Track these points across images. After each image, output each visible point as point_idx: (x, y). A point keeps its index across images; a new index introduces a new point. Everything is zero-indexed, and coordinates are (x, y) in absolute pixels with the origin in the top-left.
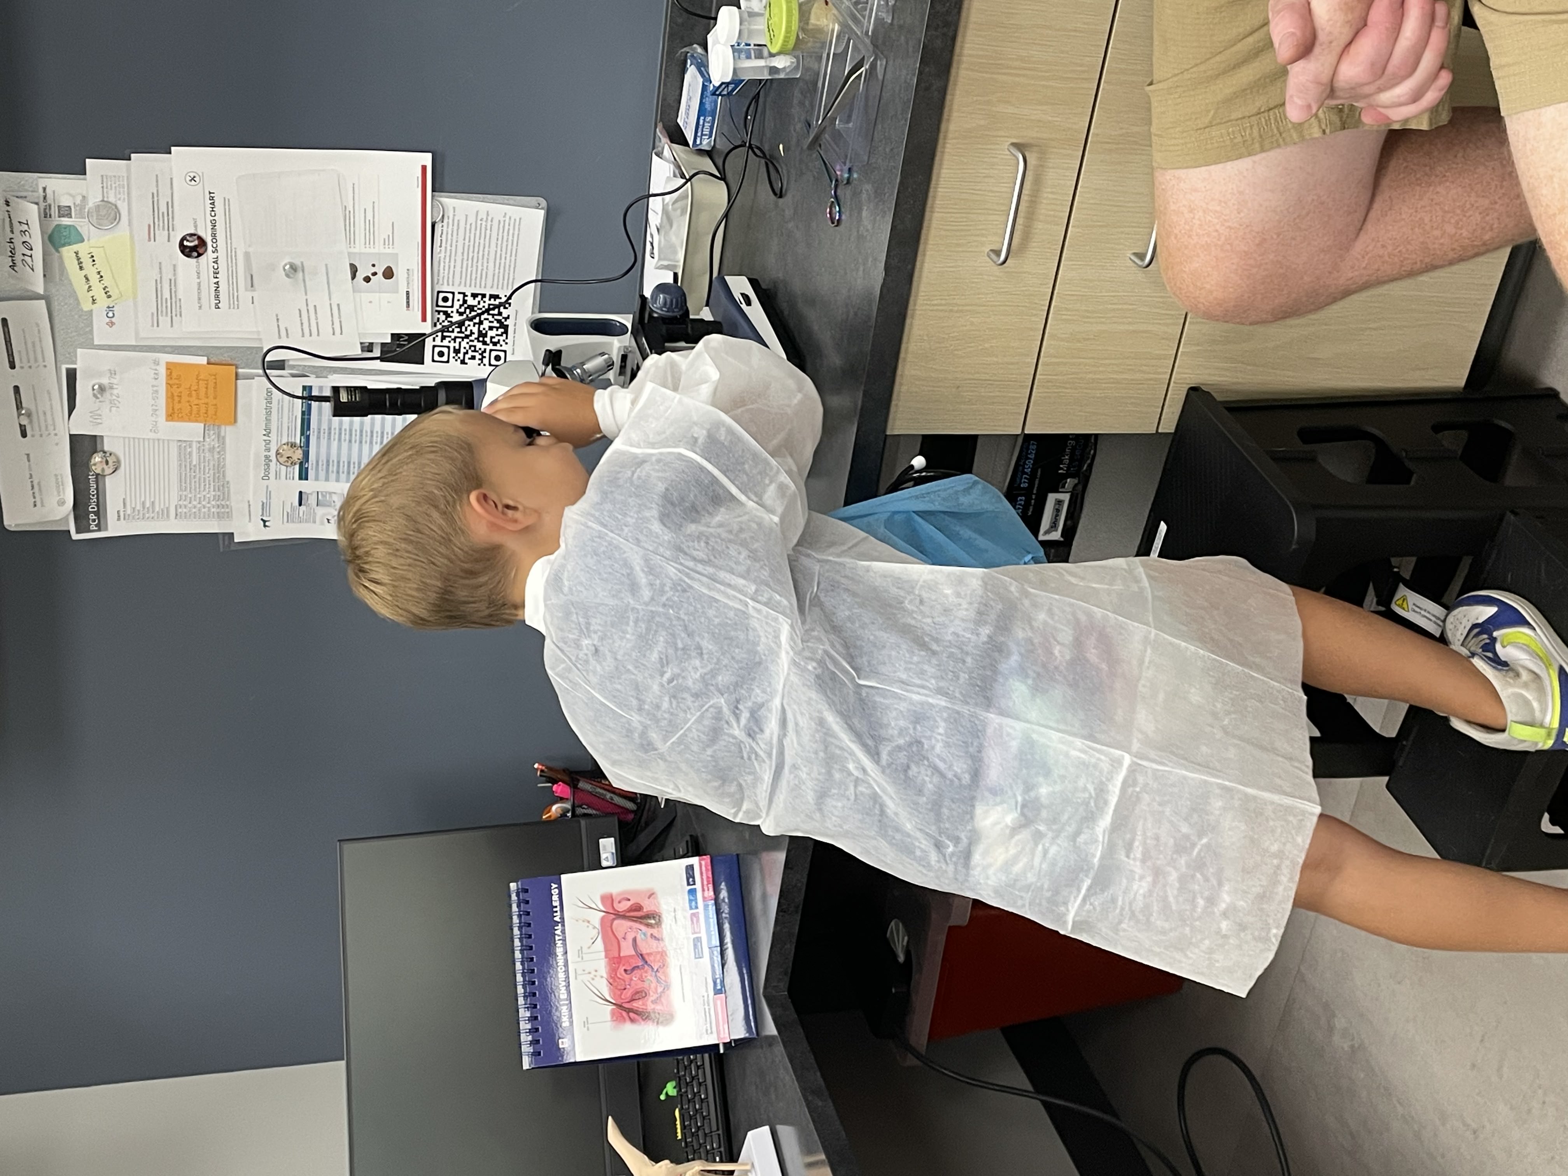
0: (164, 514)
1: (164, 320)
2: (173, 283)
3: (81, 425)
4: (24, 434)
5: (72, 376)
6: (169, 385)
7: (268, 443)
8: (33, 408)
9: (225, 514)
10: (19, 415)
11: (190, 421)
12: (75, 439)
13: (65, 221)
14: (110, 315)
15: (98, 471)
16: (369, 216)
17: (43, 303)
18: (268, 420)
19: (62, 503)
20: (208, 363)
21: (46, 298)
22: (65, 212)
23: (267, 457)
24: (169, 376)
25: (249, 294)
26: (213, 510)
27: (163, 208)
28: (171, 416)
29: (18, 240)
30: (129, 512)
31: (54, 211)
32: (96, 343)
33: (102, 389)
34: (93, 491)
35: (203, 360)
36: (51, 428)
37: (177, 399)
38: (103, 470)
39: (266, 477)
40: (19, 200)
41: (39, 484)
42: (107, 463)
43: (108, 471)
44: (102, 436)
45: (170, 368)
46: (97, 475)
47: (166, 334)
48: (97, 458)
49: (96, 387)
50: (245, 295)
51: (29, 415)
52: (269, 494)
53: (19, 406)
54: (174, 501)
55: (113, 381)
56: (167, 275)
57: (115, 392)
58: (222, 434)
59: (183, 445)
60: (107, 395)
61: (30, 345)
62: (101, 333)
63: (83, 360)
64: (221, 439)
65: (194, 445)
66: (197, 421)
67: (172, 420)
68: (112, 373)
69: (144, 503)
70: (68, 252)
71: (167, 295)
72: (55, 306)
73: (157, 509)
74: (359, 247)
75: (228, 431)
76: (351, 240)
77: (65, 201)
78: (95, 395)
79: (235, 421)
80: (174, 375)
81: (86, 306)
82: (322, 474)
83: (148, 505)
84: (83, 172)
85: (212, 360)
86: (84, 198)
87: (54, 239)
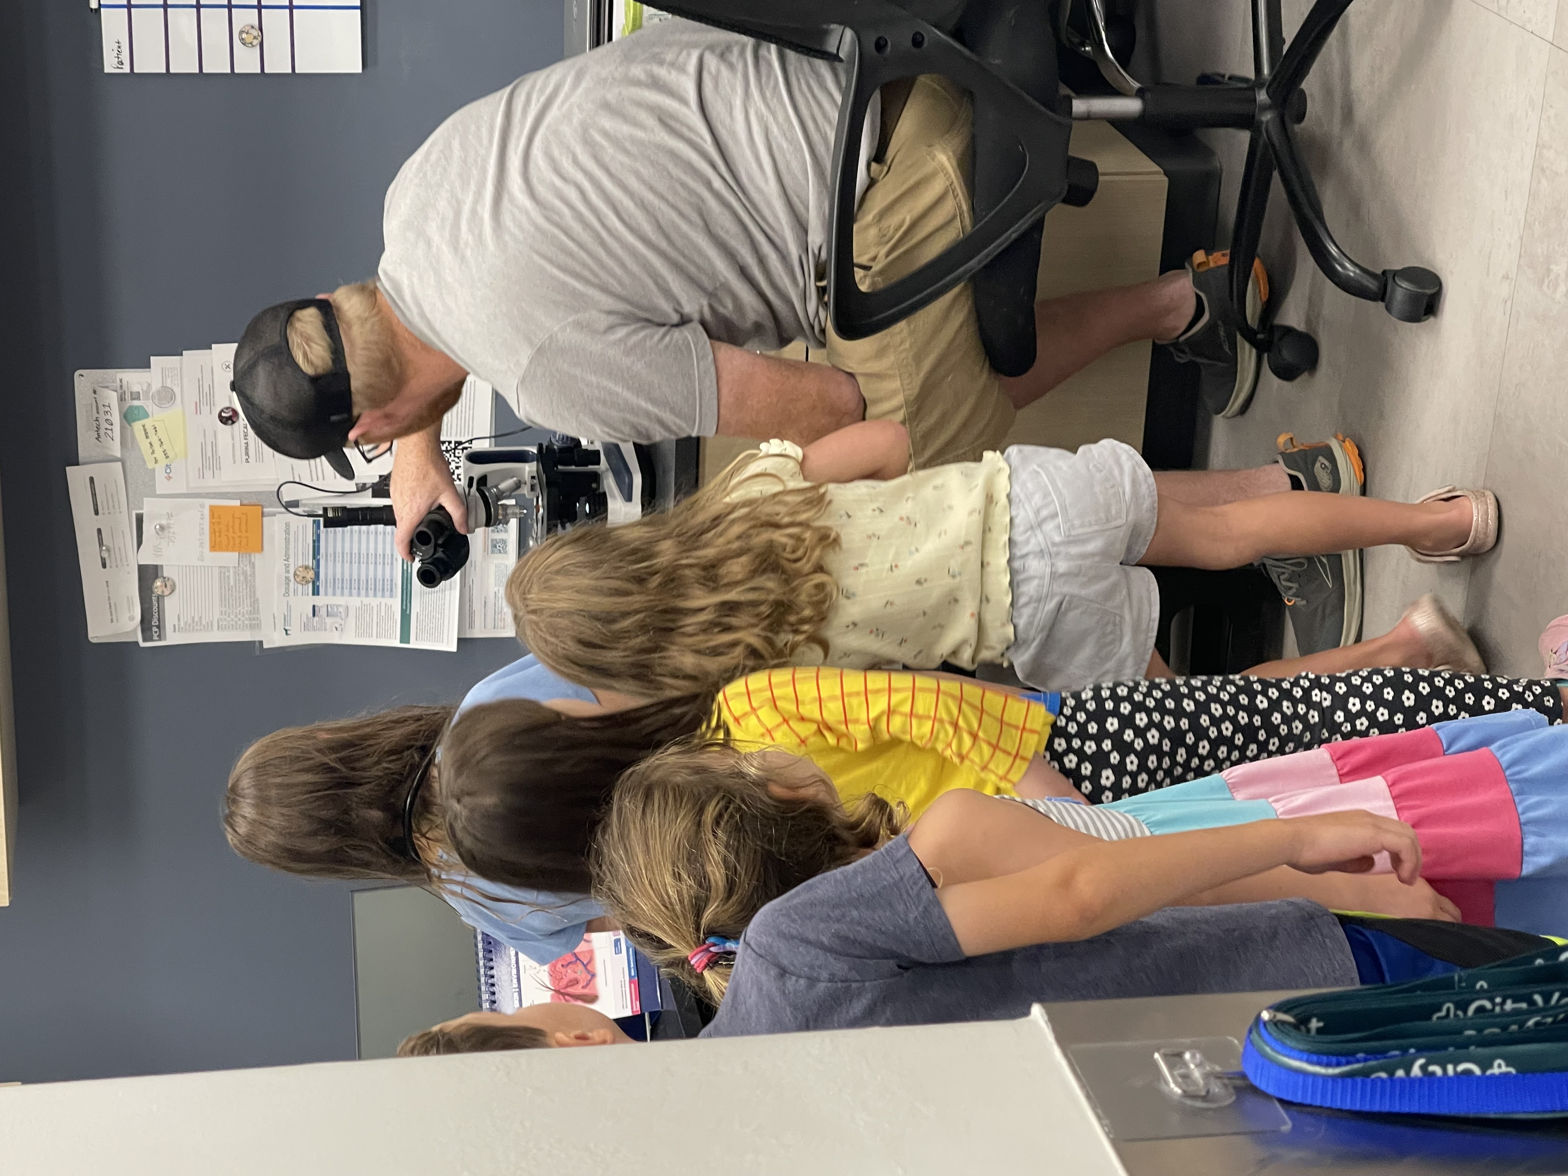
0: (209, 627)
1: (208, 473)
2: (214, 445)
3: (147, 558)
4: (104, 566)
5: (140, 519)
6: (212, 523)
7: (287, 566)
8: (111, 546)
9: (255, 625)
10: (101, 550)
11: (227, 550)
12: (142, 569)
13: (136, 403)
14: (168, 471)
15: (160, 593)
17: (120, 463)
18: (287, 549)
19: (132, 619)
20: (241, 505)
21: (122, 461)
22: (136, 396)
23: (287, 578)
24: (212, 516)
26: (246, 622)
27: (206, 389)
28: (214, 547)
29: (102, 417)
30: (182, 625)
31: (128, 396)
32: (158, 493)
33: (162, 528)
34: (155, 608)
35: (237, 503)
36: (124, 560)
37: (217, 534)
38: (163, 592)
39: (287, 593)
40: (105, 390)
41: (115, 604)
42: (166, 586)
43: (167, 592)
44: (162, 566)
45: (212, 509)
46: (159, 596)
47: (211, 483)
48: (158, 583)
49: (158, 527)
51: (108, 550)
52: (289, 608)
53: (101, 544)
54: (217, 616)
55: (169, 522)
56: (210, 438)
57: (172, 530)
58: (253, 560)
59: (223, 569)
60: (166, 532)
61: (109, 496)
62: (162, 487)
63: (149, 507)
64: (253, 566)
65: (231, 570)
66: (233, 551)
67: (215, 550)
68: (170, 516)
69: (193, 618)
70: (137, 426)
71: (209, 454)
72: (128, 464)
73: (204, 622)
75: (257, 558)
77: (136, 388)
78: (157, 533)
79: (262, 550)
80: (216, 516)
81: (150, 465)
82: (330, 590)
83: (196, 619)
84: (148, 366)
85: (244, 502)
86: (149, 385)
87: (128, 417)
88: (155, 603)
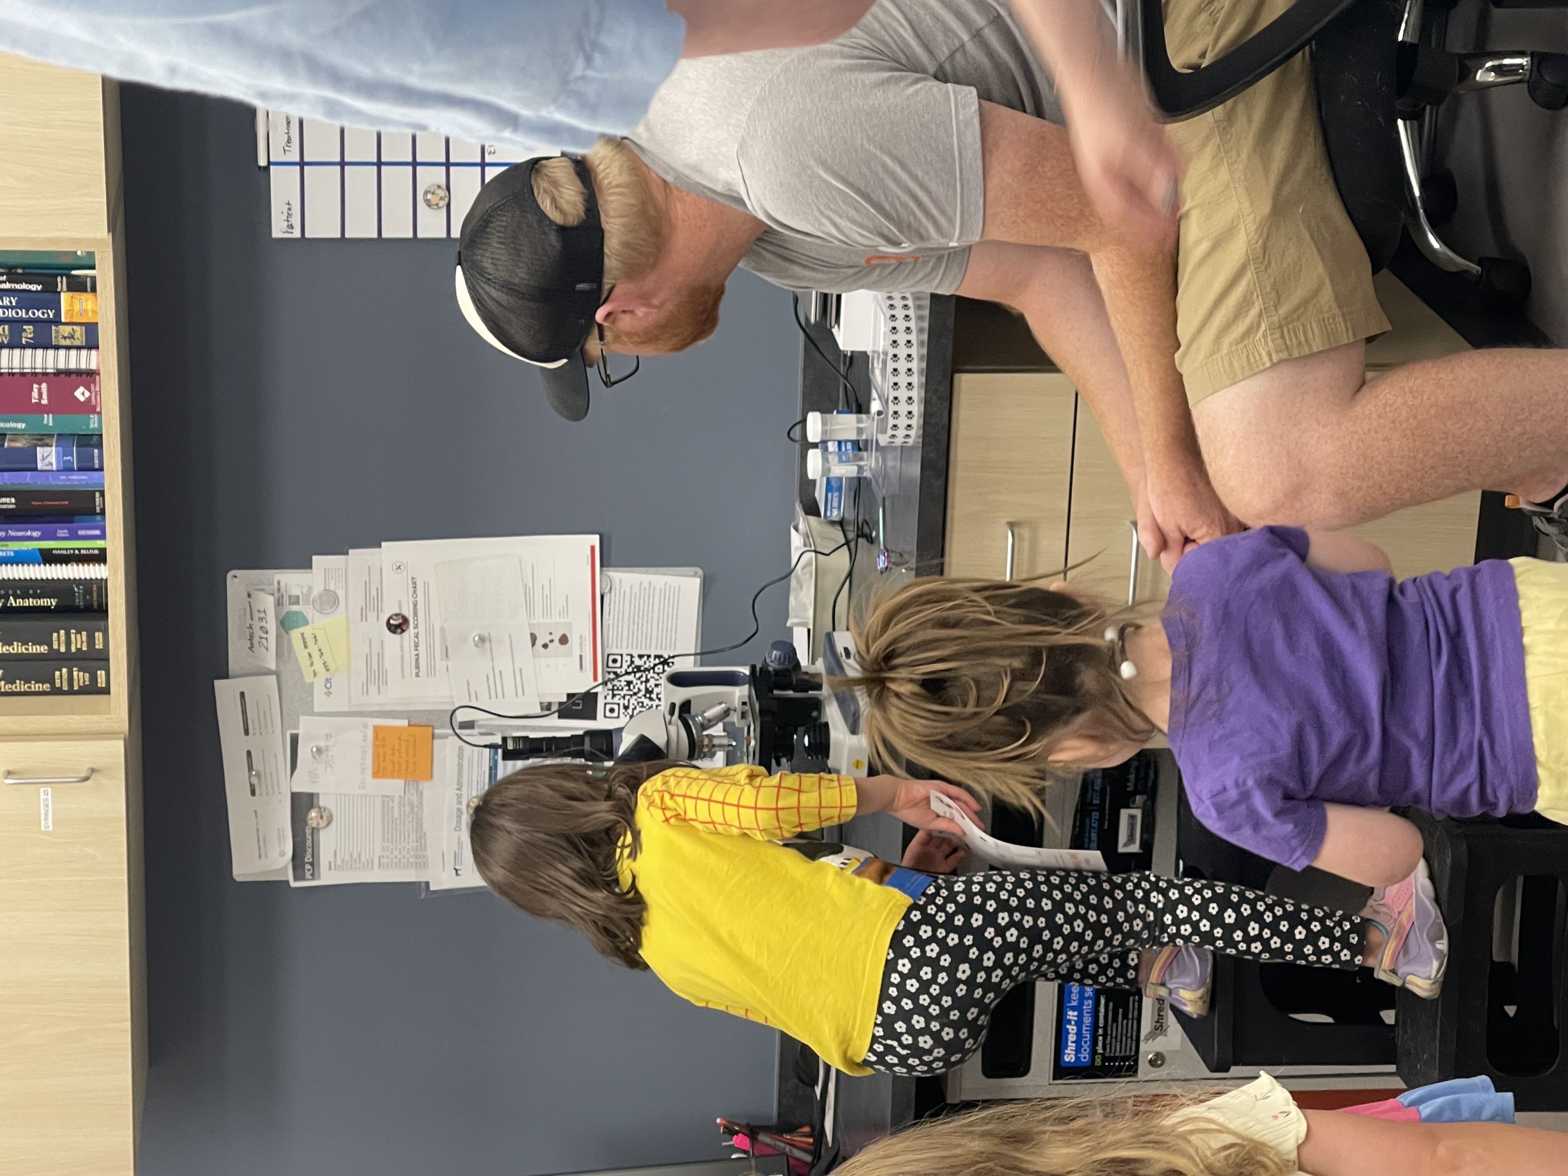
0: (369, 865)
1: (373, 689)
2: (381, 656)
3: (301, 785)
4: (253, 793)
5: (295, 740)
6: (376, 746)
7: (459, 797)
8: (262, 770)
9: (421, 863)
10: (250, 776)
11: (393, 777)
12: (295, 797)
13: (295, 608)
14: (328, 685)
15: (315, 825)
16: (547, 591)
17: (274, 677)
18: (460, 775)
19: (282, 854)
20: (409, 725)
21: (277, 674)
22: (295, 600)
23: (459, 810)
24: (376, 738)
25: (444, 663)
26: (412, 860)
27: (374, 593)
28: (376, 774)
29: (257, 624)
30: (339, 862)
31: (286, 600)
32: (316, 710)
33: (319, 751)
34: (309, 843)
35: (405, 723)
36: (276, 787)
37: (382, 758)
38: (318, 824)
39: (458, 828)
40: (259, 593)
41: (264, 837)
42: (322, 817)
43: (322, 824)
44: (318, 794)
45: (377, 729)
46: (313, 829)
47: (375, 700)
48: (313, 814)
49: (314, 749)
50: (440, 664)
51: (258, 775)
52: (460, 844)
53: (250, 768)
54: (378, 852)
55: (329, 743)
56: (376, 649)
57: (330, 753)
58: (420, 788)
59: (386, 800)
60: (324, 756)
61: (262, 715)
62: (320, 702)
63: (306, 726)
64: (420, 794)
65: (396, 800)
66: (399, 777)
67: (378, 777)
68: (328, 737)
69: (351, 855)
70: (295, 634)
71: (375, 666)
72: (283, 678)
73: (363, 859)
74: (538, 619)
75: (425, 786)
76: (530, 613)
77: (295, 591)
78: (314, 757)
79: (432, 777)
80: (380, 738)
81: (308, 678)
83: (355, 855)
84: (310, 567)
85: (413, 723)
86: (310, 588)
87: (286, 623)
88: (309, 837)
